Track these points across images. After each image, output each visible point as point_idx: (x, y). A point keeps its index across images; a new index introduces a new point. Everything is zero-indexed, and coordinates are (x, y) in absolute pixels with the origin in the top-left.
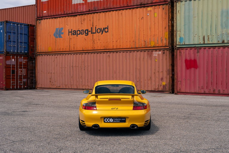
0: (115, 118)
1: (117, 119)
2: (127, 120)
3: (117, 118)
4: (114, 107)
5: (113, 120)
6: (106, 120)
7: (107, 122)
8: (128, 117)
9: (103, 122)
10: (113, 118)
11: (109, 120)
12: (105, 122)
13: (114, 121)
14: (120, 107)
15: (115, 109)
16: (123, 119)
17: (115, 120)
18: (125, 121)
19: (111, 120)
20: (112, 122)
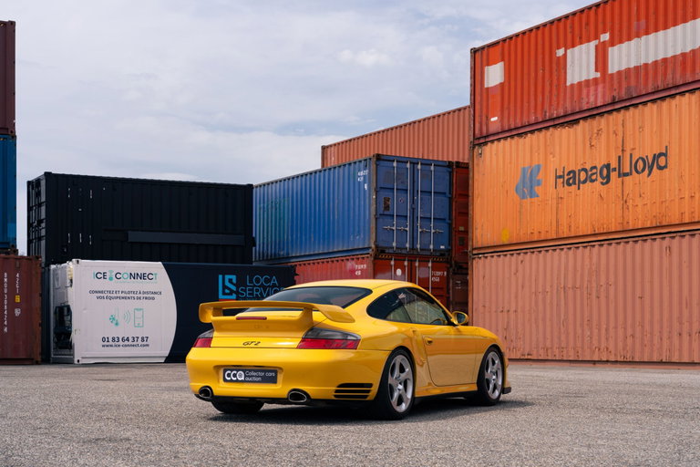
0: (250, 371)
1: (255, 374)
2: (280, 377)
3: (255, 371)
4: (250, 340)
5: (245, 376)
6: (229, 375)
7: (231, 381)
8: (281, 369)
9: (222, 380)
10: (242, 370)
11: (235, 376)
12: (225, 380)
13: (248, 379)
14: (266, 340)
15: (252, 345)
16: (268, 374)
17: (249, 377)
18: (273, 380)
19: (240, 376)
20: (242, 381)
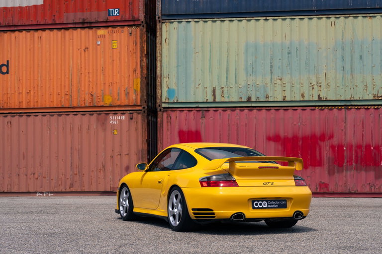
0: (271, 201)
1: (274, 203)
2: (289, 204)
3: (274, 201)
4: (267, 181)
5: (268, 205)
6: (256, 204)
7: (259, 208)
8: (290, 199)
9: (251, 208)
10: (267, 201)
11: (261, 204)
12: (254, 208)
13: (270, 206)
14: (278, 181)
15: (270, 184)
16: (281, 202)
17: (271, 205)
18: (285, 206)
19: (265, 204)
20: (266, 208)
